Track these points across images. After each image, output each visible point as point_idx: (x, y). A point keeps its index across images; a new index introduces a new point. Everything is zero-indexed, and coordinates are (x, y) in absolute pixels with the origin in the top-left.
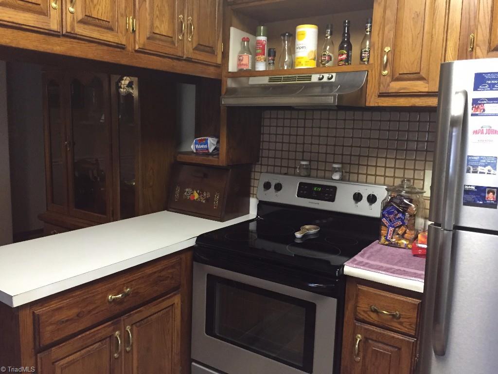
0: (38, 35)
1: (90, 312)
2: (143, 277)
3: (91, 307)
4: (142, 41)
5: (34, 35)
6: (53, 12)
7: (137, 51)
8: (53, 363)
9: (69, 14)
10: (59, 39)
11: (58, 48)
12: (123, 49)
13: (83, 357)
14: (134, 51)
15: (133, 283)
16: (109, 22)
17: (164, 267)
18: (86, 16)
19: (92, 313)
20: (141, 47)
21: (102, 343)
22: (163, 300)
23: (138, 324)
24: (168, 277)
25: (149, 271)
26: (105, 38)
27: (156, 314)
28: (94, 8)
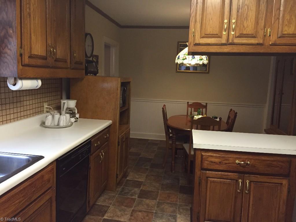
0: (217, 46)
1: (226, 164)
2: (259, 160)
3: (227, 162)
4: (274, 40)
5: (216, 46)
6: (223, 36)
7: (270, 45)
8: (207, 177)
9: (231, 35)
10: (227, 46)
11: (226, 50)
12: (263, 45)
13: (221, 182)
14: (269, 45)
15: (252, 160)
16: (253, 34)
17: (275, 160)
18: (240, 34)
19: (227, 165)
20: (273, 43)
21: (231, 181)
22: (274, 178)
23: (255, 183)
24: (279, 167)
25: (263, 158)
26: (250, 42)
27: (268, 184)
28: (245, 30)
